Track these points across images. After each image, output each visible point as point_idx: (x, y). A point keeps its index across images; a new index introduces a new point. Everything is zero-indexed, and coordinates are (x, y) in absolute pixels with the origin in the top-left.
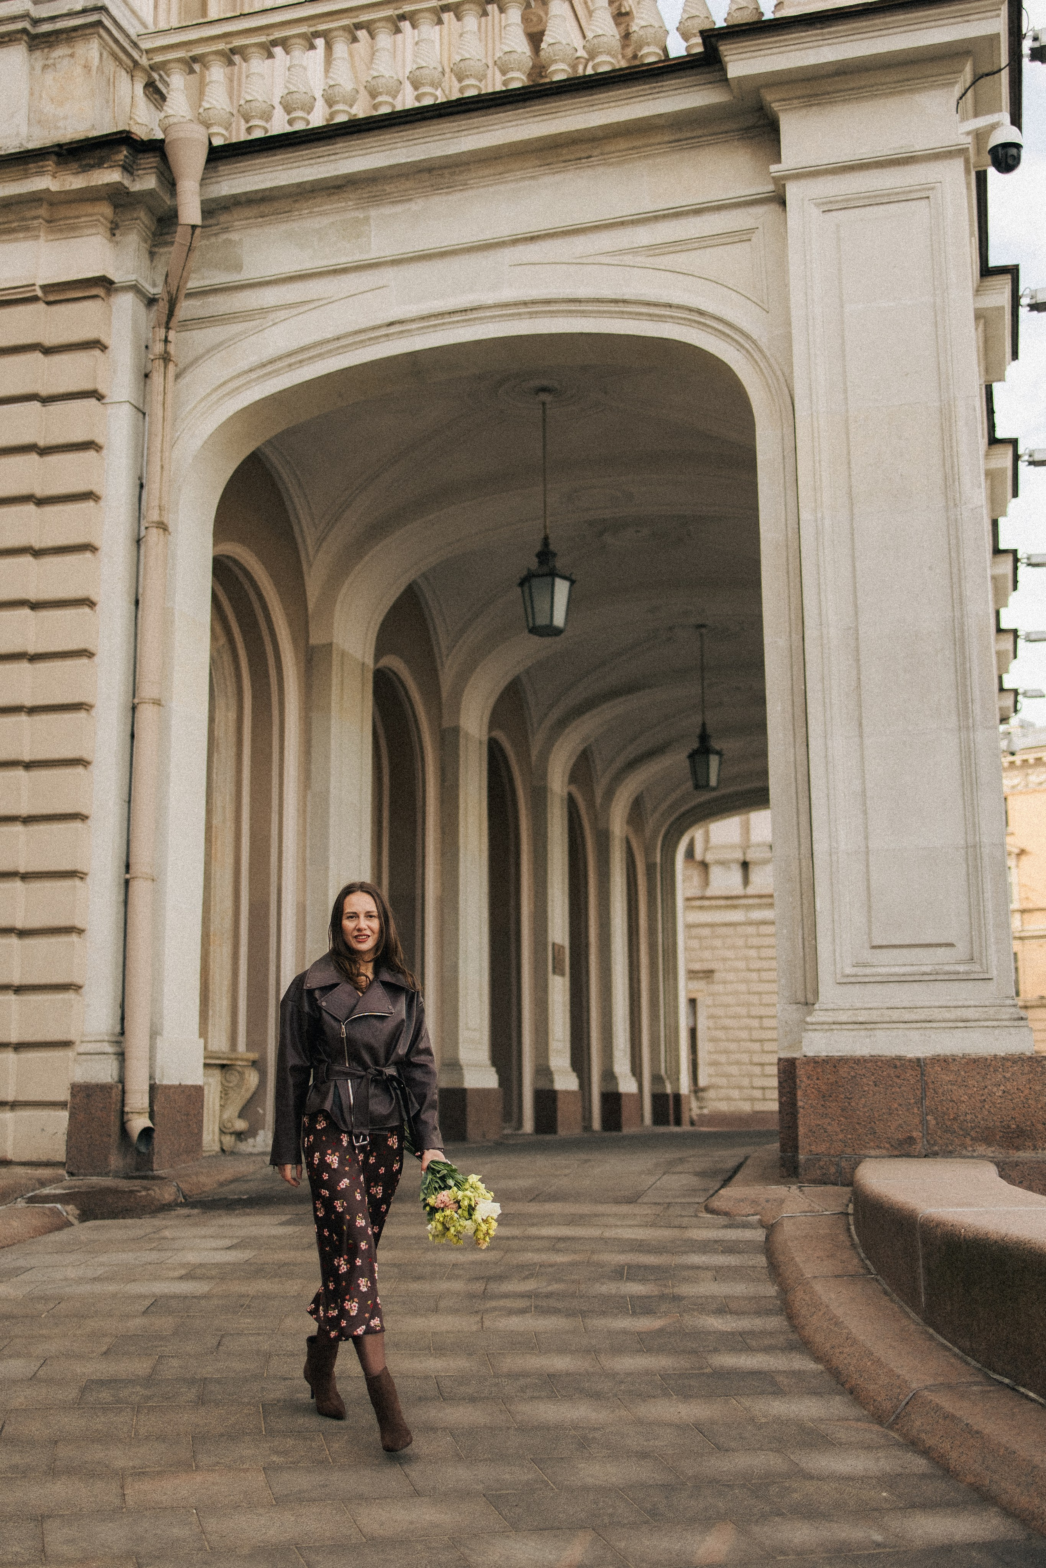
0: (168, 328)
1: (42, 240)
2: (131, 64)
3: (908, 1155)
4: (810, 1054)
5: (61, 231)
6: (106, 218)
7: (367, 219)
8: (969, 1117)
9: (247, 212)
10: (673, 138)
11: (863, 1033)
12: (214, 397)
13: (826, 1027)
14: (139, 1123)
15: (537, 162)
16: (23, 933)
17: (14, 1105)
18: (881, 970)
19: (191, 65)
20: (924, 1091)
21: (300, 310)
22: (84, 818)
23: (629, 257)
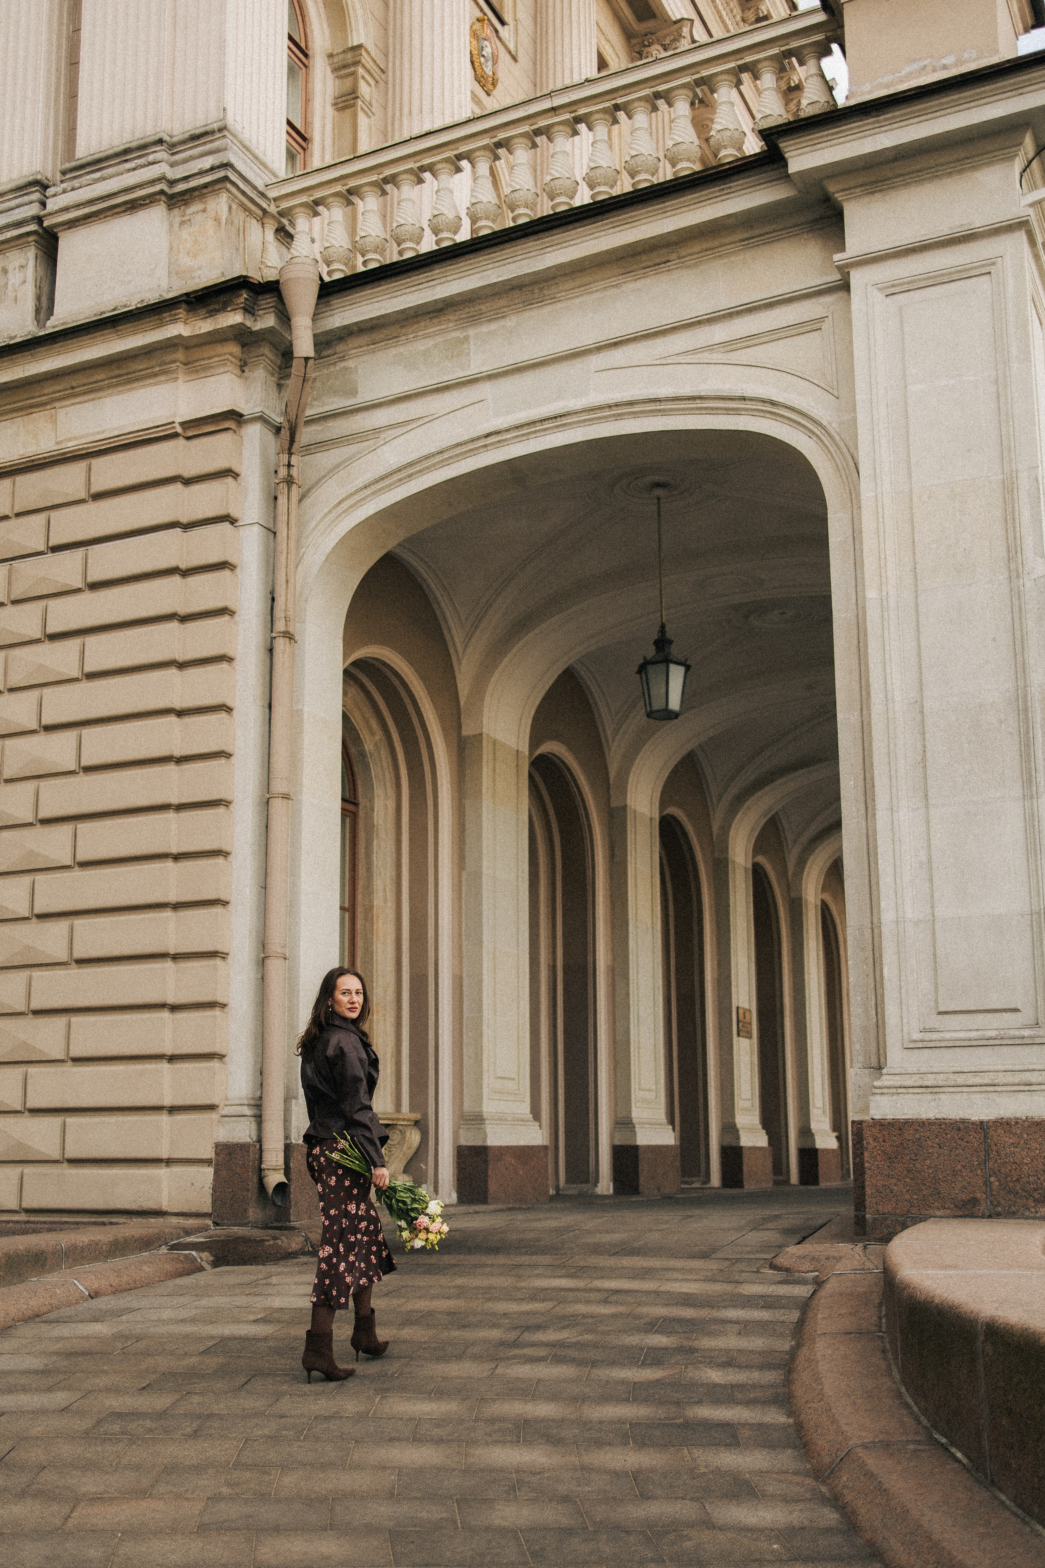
0: (290, 454)
1: (180, 381)
2: (260, 213)
3: (972, 1216)
4: (877, 1117)
5: (197, 371)
6: (235, 357)
7: (466, 339)
8: (1031, 1179)
9: (360, 340)
11: (929, 1097)
12: (337, 511)
13: (894, 1092)
14: (274, 1178)
15: (616, 272)
16: (174, 1008)
17: (169, 1162)
18: (948, 1035)
19: (314, 207)
20: (987, 1153)
21: (409, 427)
22: (225, 903)
23: (706, 355)
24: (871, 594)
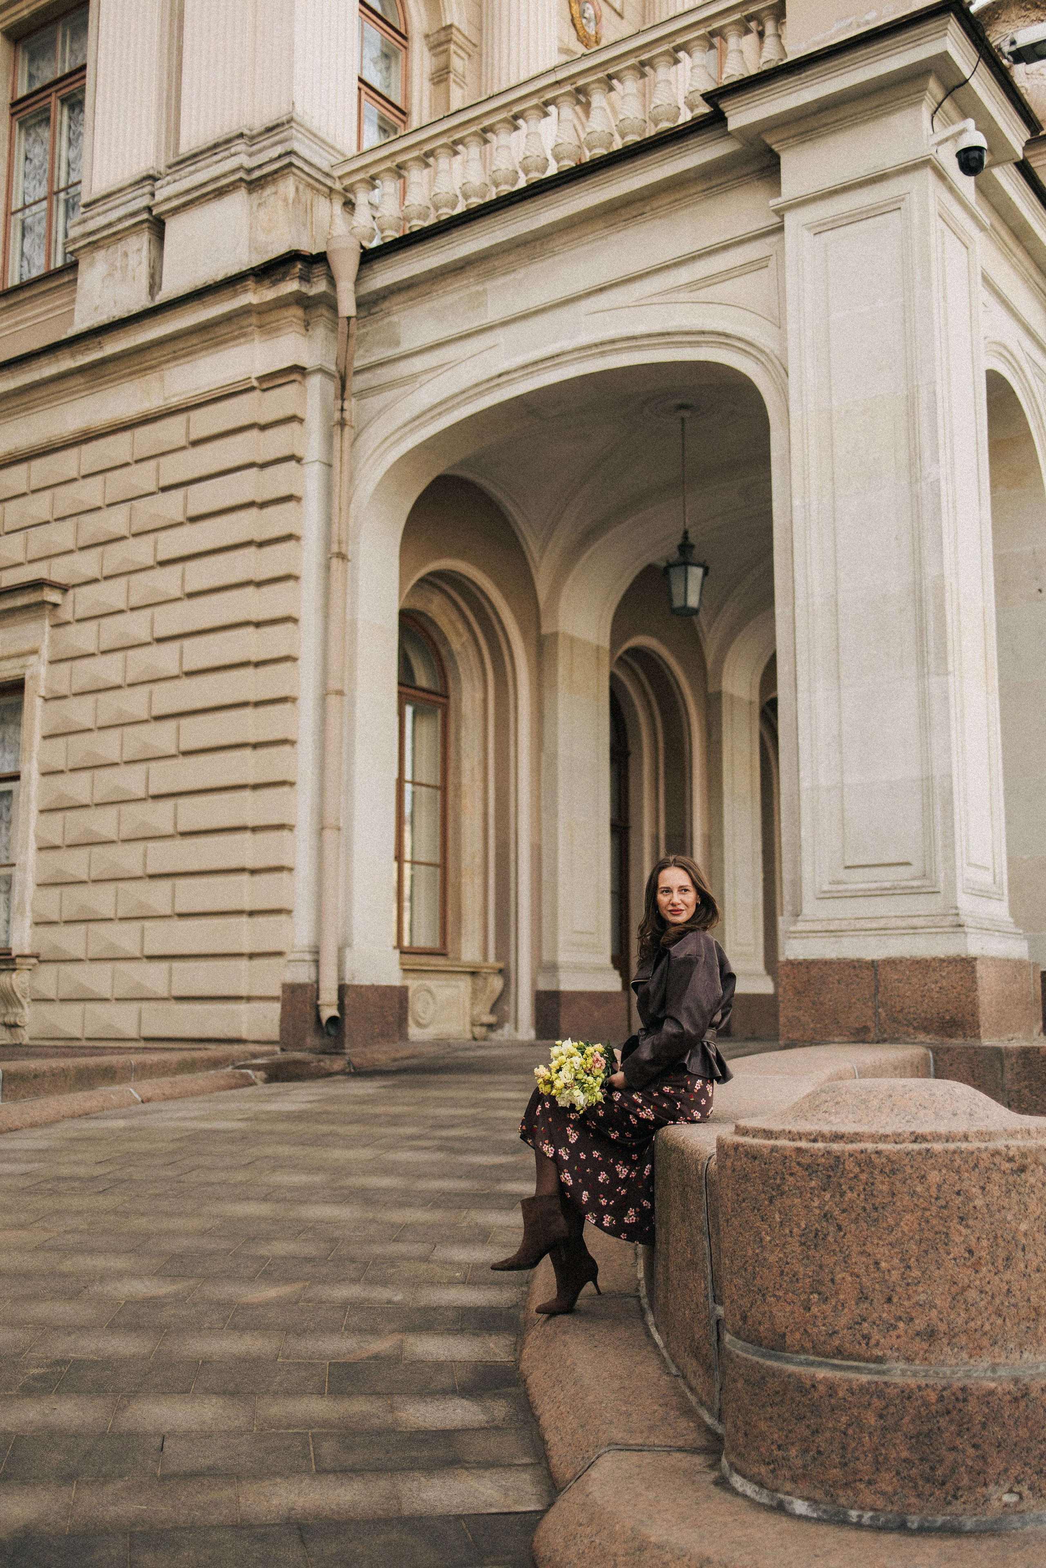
0: (343, 400)
1: (256, 342)
2: (327, 190)
3: (864, 1042)
4: (791, 958)
5: (268, 333)
6: (298, 319)
7: (485, 290)
8: (912, 1010)
9: (401, 298)
10: (705, 187)
11: (834, 939)
12: (384, 447)
13: (804, 935)
14: (329, 1012)
15: (602, 225)
16: (254, 872)
17: (249, 999)
18: (851, 887)
19: (372, 182)
20: (877, 988)
21: (439, 372)
22: (292, 784)
23: (673, 295)
24: (797, 503)
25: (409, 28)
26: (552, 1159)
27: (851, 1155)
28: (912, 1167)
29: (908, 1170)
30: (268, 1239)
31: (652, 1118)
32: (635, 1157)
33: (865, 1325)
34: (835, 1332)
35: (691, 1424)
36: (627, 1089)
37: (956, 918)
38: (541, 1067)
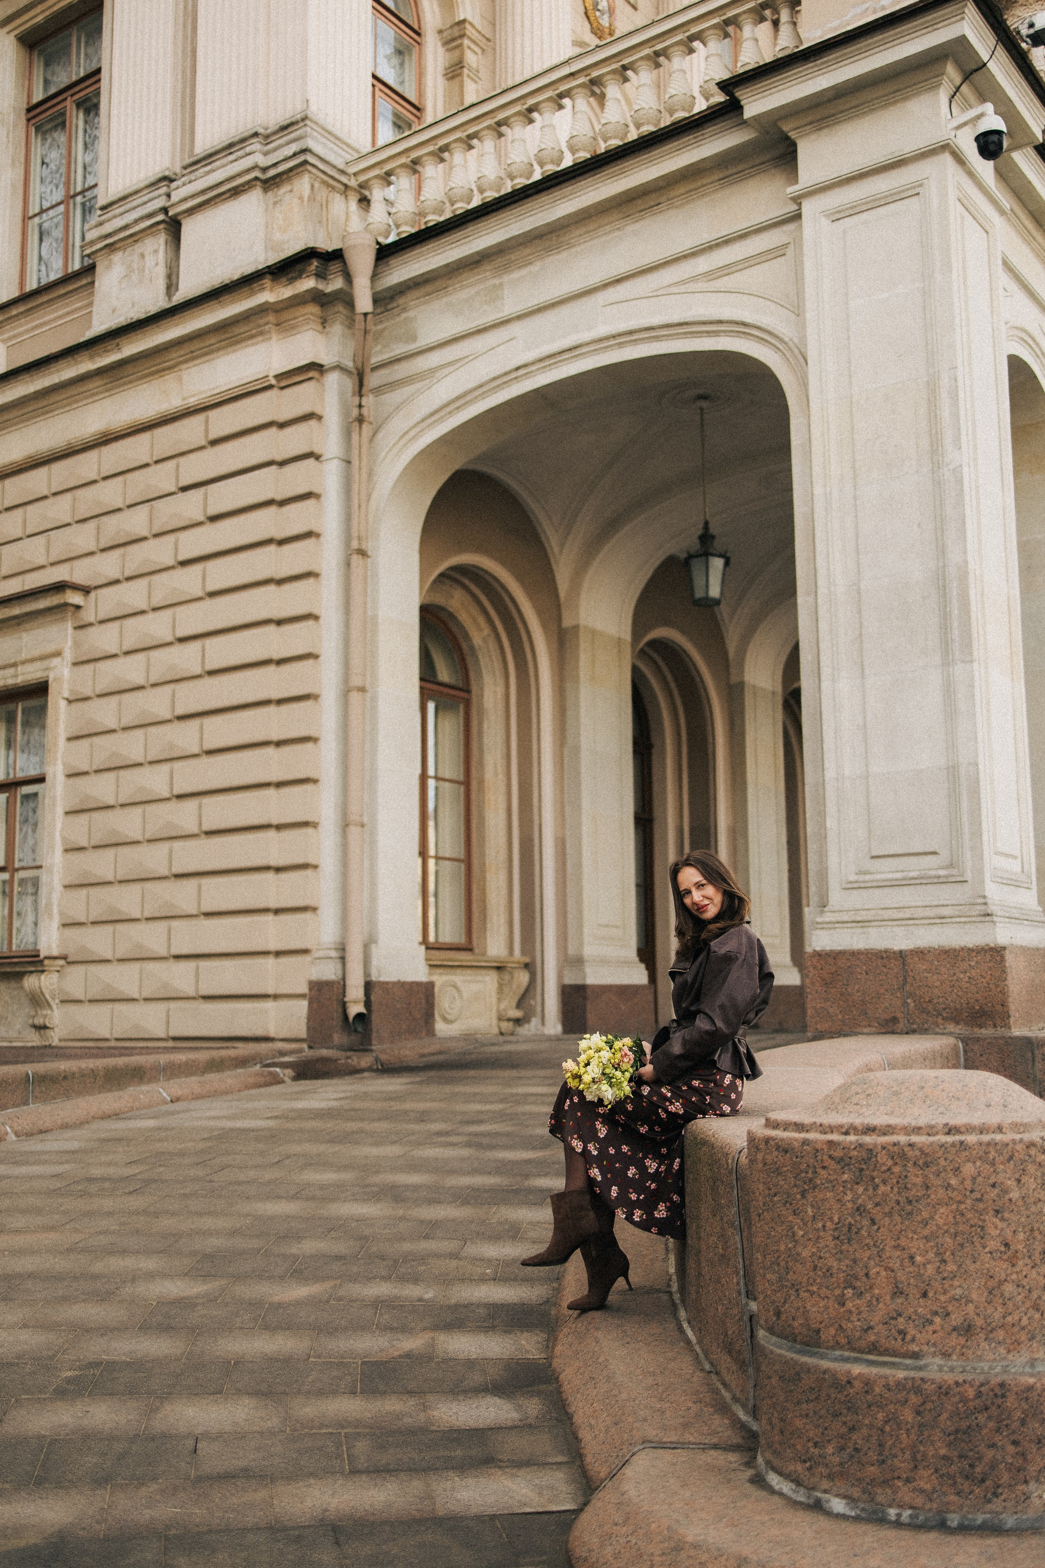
0: (361, 396)
1: (273, 340)
2: (342, 188)
3: (893, 1033)
4: (818, 949)
5: (287, 331)
6: (315, 316)
7: (501, 284)
8: (941, 1000)
9: (415, 293)
10: (721, 176)
11: (861, 930)
12: (401, 443)
13: (831, 925)
14: (356, 1009)
15: (619, 216)
16: (278, 870)
17: (276, 997)
18: (879, 877)
19: (387, 178)
20: (905, 979)
21: (456, 366)
22: (315, 781)
23: (692, 284)
24: (818, 491)
25: (422, 23)
26: (581, 1154)
27: (884, 1148)
28: (946, 1159)
29: (942, 1162)
30: (299, 1238)
31: (681, 1112)
32: (664, 1150)
33: (901, 1320)
34: (871, 1328)
35: (726, 1421)
36: (656, 1082)
37: (983, 907)
38: (570, 1061)
